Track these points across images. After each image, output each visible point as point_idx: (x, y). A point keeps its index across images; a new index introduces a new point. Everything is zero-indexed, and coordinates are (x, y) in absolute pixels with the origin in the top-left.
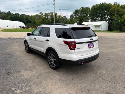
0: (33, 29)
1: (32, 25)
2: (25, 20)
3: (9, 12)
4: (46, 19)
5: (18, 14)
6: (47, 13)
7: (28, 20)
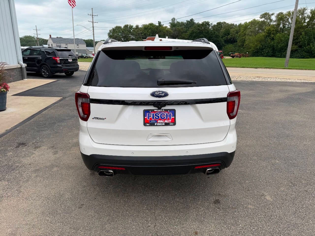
0: (235, 58)
1: (237, 48)
2: (222, 38)
3: (192, 20)
4: (277, 31)
5: (207, 23)
6: (285, 12)
7: (229, 37)
